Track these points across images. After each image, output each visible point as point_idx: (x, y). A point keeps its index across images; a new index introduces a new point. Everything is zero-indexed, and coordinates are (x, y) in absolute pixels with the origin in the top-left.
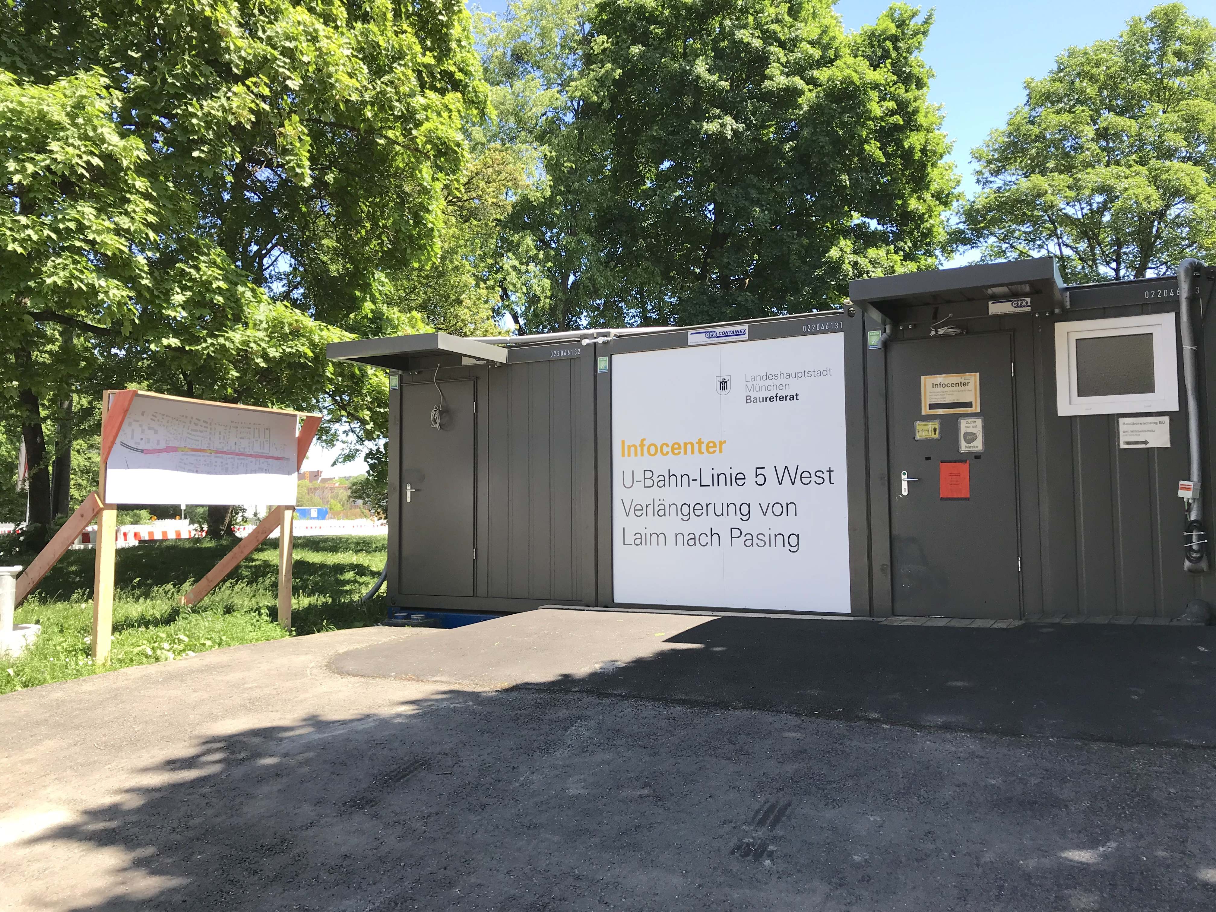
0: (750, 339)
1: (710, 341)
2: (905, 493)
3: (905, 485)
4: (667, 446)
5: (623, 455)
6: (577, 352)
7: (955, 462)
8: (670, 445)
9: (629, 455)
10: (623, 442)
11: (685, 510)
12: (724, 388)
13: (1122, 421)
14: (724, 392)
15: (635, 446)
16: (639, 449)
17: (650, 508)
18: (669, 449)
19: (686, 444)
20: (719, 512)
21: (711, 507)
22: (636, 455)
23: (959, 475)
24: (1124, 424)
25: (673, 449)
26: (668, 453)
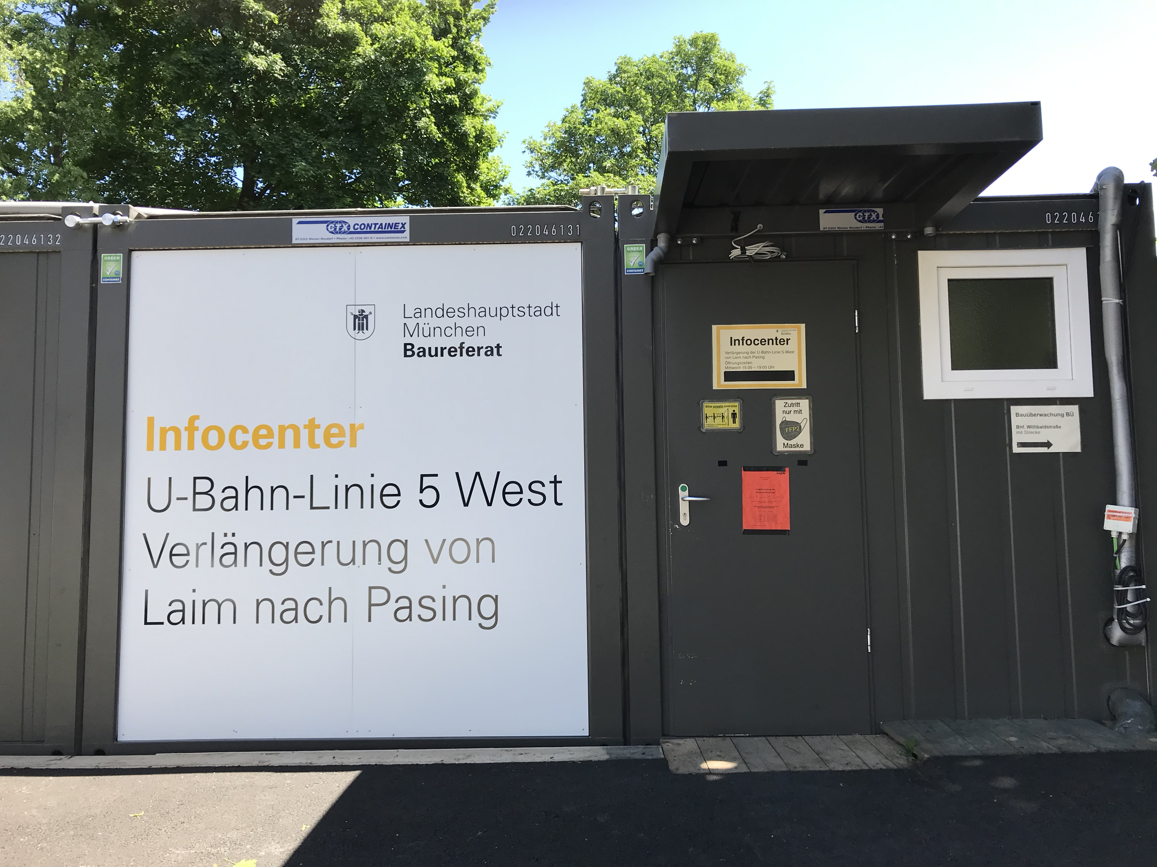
0: (415, 241)
1: (335, 238)
2: (685, 521)
3: (684, 508)
4: (245, 430)
5: (150, 447)
6: (55, 241)
7: (768, 469)
8: (251, 430)
9: (163, 447)
10: (151, 421)
11: (278, 554)
12: (361, 328)
13: (1014, 409)
14: (361, 335)
15: (177, 431)
16: (185, 435)
17: (206, 551)
18: (249, 437)
19: (282, 429)
20: (346, 557)
21: (329, 550)
22: (178, 447)
23: (772, 491)
24: (1017, 415)
25: (256, 437)
26: (245, 444)
